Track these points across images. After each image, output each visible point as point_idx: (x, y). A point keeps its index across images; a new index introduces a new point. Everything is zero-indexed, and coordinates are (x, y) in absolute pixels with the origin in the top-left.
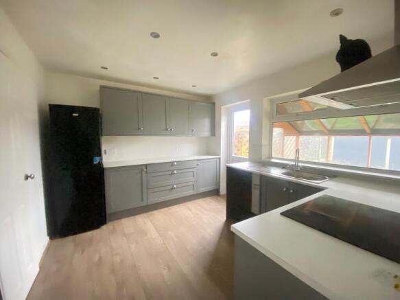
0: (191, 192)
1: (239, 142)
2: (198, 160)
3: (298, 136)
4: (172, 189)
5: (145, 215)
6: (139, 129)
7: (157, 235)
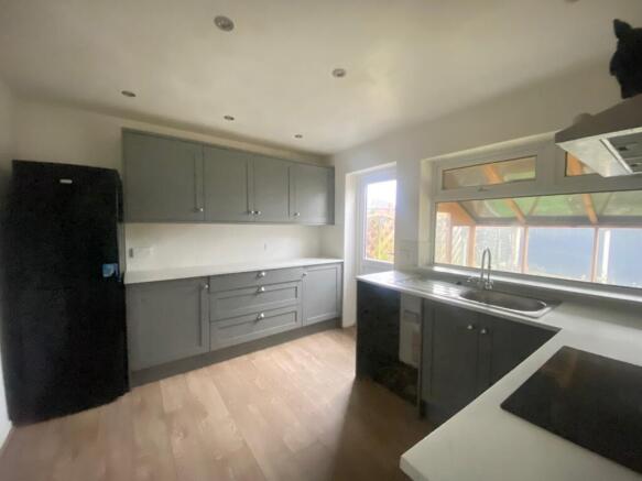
0: (291, 325)
1: (373, 235)
2: (305, 267)
3: (473, 226)
4: (258, 320)
5: (205, 370)
6: (197, 210)
7: (227, 413)
